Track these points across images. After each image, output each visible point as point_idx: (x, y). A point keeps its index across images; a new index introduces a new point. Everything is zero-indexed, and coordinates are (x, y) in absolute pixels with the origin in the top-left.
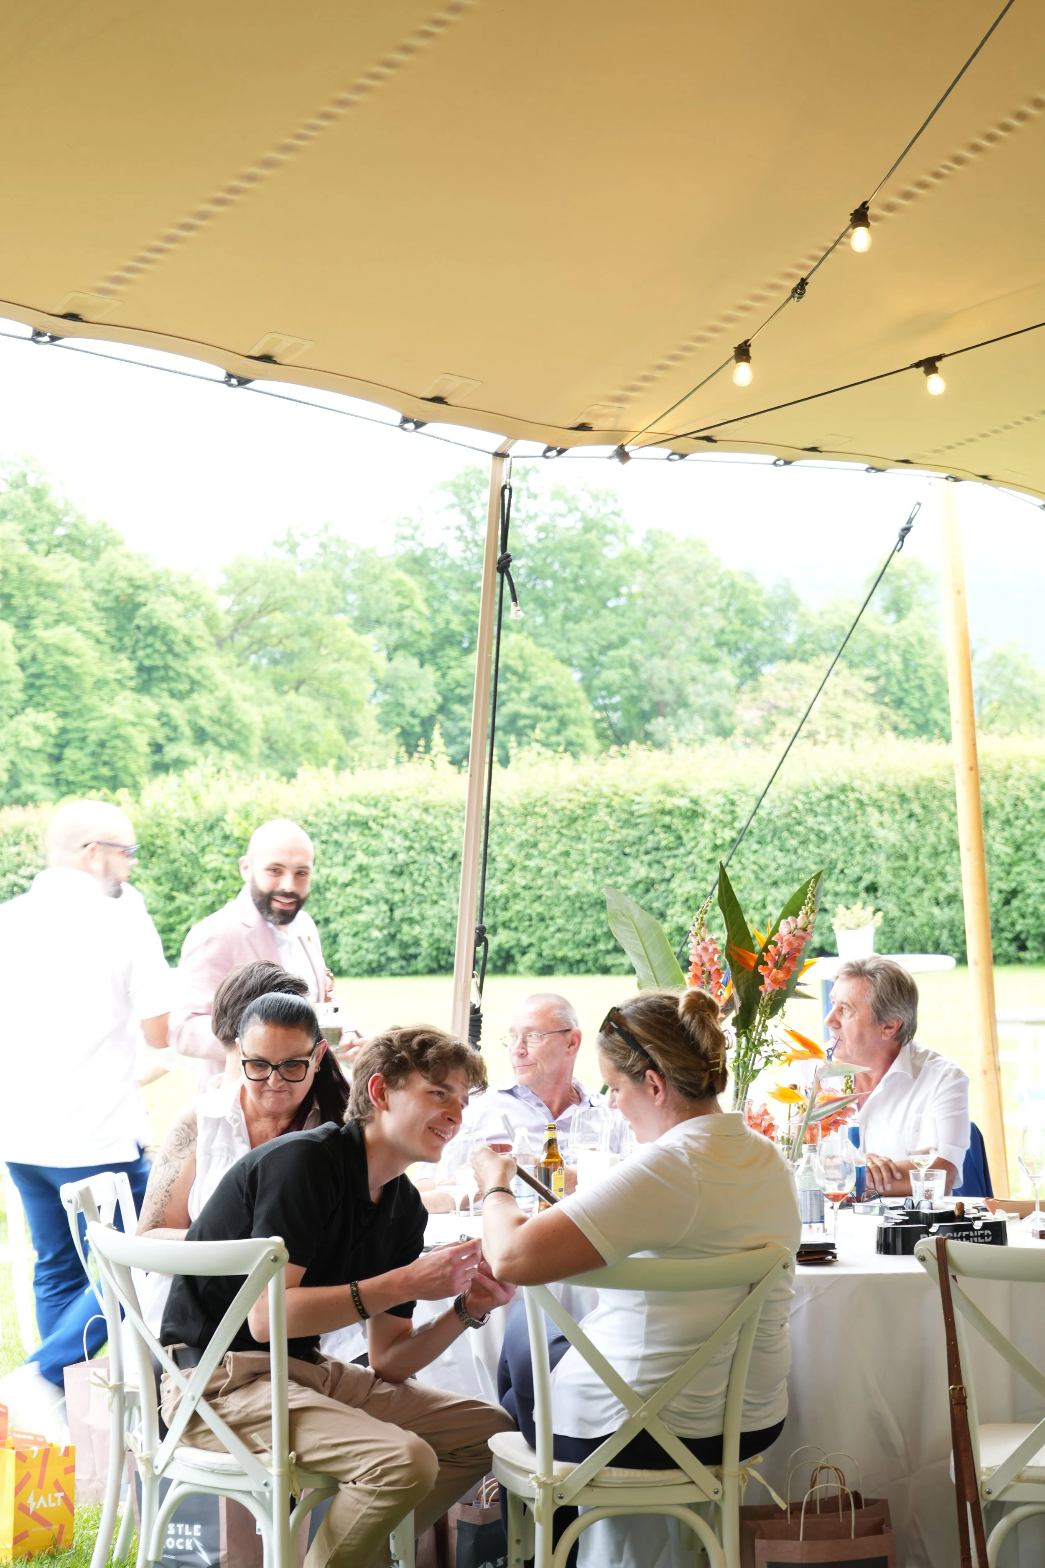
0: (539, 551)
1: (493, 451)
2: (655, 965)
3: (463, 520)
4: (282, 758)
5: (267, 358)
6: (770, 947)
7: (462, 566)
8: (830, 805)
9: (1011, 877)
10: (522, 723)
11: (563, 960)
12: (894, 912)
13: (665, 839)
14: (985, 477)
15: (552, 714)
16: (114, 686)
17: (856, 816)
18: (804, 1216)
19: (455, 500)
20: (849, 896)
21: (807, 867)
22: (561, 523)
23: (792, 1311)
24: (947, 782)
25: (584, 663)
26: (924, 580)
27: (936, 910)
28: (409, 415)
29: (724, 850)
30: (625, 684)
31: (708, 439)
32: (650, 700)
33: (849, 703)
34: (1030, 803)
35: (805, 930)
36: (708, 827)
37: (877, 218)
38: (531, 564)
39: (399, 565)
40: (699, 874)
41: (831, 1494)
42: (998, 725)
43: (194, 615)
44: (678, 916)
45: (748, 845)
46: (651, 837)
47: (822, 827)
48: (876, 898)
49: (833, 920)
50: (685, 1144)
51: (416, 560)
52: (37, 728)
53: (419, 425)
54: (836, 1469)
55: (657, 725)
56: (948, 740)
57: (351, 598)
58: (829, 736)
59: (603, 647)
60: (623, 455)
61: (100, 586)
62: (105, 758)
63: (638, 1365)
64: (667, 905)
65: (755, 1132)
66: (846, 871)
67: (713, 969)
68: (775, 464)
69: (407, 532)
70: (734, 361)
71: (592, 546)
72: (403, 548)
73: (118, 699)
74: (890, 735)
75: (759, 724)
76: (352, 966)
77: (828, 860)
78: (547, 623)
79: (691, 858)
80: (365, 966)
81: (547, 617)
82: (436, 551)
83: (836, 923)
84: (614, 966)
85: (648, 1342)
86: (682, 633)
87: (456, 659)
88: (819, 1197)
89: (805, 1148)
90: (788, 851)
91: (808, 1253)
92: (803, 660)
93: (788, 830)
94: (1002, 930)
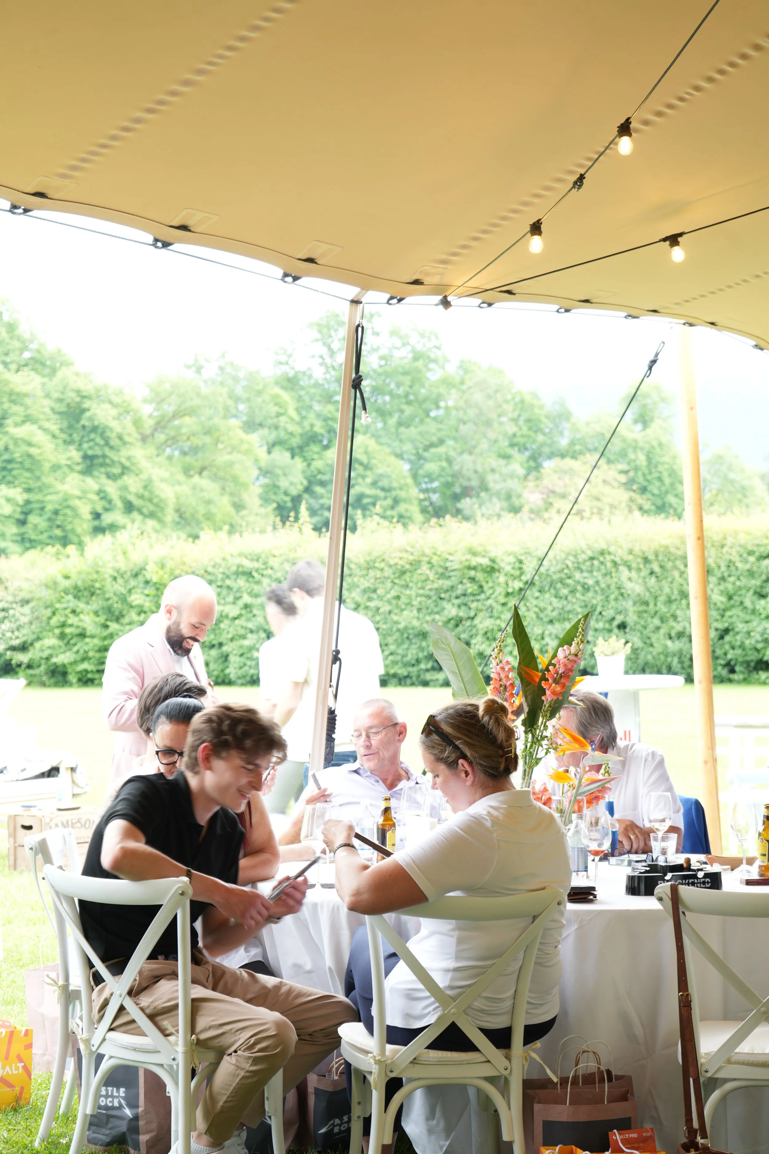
0: (380, 375)
1: (350, 299)
2: (465, 680)
3: (324, 351)
4: (189, 524)
5: (184, 228)
6: (551, 668)
7: (323, 385)
8: (592, 564)
9: (725, 619)
10: (366, 501)
11: (395, 676)
12: (639, 644)
13: (471, 588)
14: (712, 324)
15: (388, 494)
16: (65, 469)
17: (611, 573)
18: (573, 866)
19: (319, 336)
20: (605, 631)
21: (574, 609)
22: (397, 354)
23: (563, 937)
24: (678, 549)
25: (413, 458)
26: (663, 400)
27: (669, 643)
28: (289, 271)
29: (514, 597)
30: (443, 474)
31: (509, 292)
32: (461, 486)
33: (607, 490)
34: (740, 565)
35: (576, 655)
36: (502, 579)
37: (637, 131)
38: (374, 383)
39: (277, 383)
40: (495, 614)
41: (590, 1071)
42: (716, 507)
43: (125, 418)
44: (479, 645)
45: (532, 593)
46: (460, 586)
47: (586, 581)
48: (625, 633)
49: (594, 649)
50: (489, 812)
51: (289, 380)
52: (8, 500)
53: (296, 278)
54: (594, 1053)
55: (465, 504)
56: (680, 518)
57: (241, 407)
58: (592, 514)
59: (426, 446)
60: (446, 303)
61: (56, 395)
62: (58, 523)
63: (450, 975)
64: (471, 636)
65: (539, 804)
66: (603, 613)
67: (508, 684)
68: (558, 311)
69: (283, 359)
70: (529, 234)
71: (419, 371)
72: (279, 371)
73: (68, 479)
74: (637, 513)
75: (540, 503)
76: (239, 678)
77: (590, 605)
78: (385, 428)
79: (489, 602)
80: (248, 679)
81: (385, 423)
82: (304, 373)
83: (597, 651)
84: (431, 680)
85: (458, 958)
86: (485, 436)
87: (318, 453)
88: (584, 852)
89: (574, 816)
90: (561, 598)
91: (575, 894)
92: (574, 457)
93: (561, 582)
94: (717, 658)
